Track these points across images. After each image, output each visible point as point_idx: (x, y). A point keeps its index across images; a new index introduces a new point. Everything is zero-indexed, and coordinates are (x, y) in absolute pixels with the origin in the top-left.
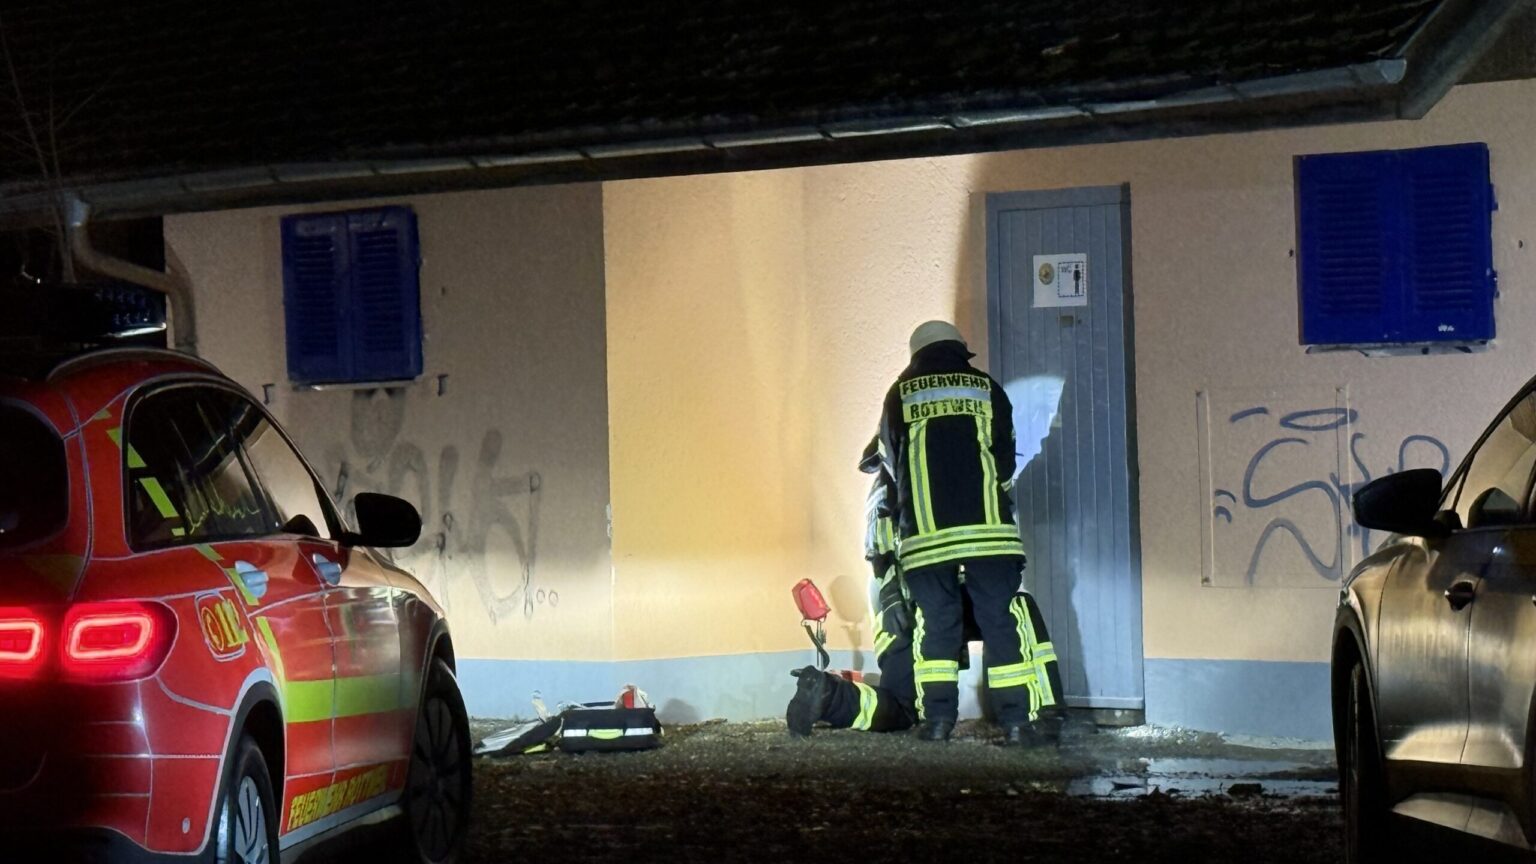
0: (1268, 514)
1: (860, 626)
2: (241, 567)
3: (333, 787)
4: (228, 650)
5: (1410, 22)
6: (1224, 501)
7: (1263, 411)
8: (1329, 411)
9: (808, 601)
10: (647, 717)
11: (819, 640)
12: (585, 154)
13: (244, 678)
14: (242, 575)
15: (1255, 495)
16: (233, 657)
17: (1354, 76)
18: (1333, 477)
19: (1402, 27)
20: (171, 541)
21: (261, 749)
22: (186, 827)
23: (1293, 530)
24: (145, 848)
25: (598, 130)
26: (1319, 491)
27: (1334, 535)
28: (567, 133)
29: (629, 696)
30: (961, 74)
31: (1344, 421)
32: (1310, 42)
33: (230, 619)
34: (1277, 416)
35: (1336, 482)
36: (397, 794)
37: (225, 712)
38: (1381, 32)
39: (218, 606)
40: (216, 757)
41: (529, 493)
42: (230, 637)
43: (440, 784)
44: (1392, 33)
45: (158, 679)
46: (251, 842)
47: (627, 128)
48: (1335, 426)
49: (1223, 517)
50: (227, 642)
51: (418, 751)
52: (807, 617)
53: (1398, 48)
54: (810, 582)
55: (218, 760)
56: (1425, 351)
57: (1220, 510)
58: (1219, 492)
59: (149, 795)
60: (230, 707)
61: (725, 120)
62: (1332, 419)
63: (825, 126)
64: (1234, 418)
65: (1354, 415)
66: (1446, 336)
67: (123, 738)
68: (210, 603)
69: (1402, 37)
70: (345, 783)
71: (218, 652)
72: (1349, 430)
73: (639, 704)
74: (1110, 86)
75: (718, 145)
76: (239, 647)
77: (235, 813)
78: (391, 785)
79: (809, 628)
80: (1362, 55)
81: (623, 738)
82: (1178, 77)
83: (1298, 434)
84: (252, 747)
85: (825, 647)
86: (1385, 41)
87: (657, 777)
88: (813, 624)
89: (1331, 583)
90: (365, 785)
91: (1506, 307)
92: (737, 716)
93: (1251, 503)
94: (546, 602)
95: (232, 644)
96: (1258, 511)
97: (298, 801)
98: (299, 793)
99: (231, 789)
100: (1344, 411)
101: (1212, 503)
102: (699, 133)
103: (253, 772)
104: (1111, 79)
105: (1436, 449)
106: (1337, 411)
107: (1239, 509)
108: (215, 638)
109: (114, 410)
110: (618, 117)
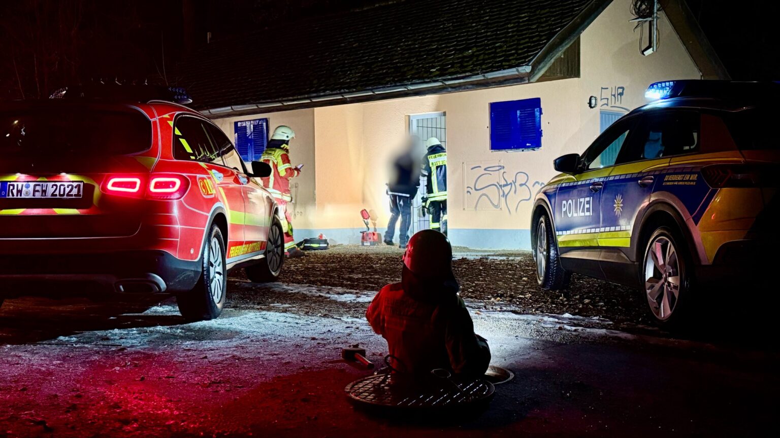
0: (480, 192)
1: (376, 222)
2: (214, 171)
3: (244, 246)
4: (208, 194)
5: (532, 57)
6: (469, 189)
7: (480, 167)
8: (497, 166)
9: (364, 214)
10: (325, 242)
11: (367, 224)
12: (311, 100)
13: (213, 205)
14: (214, 174)
15: (477, 188)
16: (209, 197)
17: (518, 71)
18: (498, 183)
19: (530, 58)
20: (190, 159)
21: (219, 228)
22: (192, 251)
23: (487, 196)
24: (177, 258)
25: (315, 95)
26: (494, 186)
27: (498, 197)
28: (306, 96)
29: (321, 236)
30: (409, 77)
31: (501, 169)
32: (504, 63)
33: (210, 186)
34: (483, 168)
35: (498, 184)
36: (263, 251)
37: (207, 214)
38: (523, 60)
39: (205, 181)
40: (203, 229)
41: (295, 188)
42: (209, 190)
43: (276, 250)
44: (527, 60)
45: (183, 201)
46: (216, 259)
47: (322, 94)
48: (499, 170)
49: (469, 193)
50: (208, 192)
51: (269, 240)
52: (364, 218)
53: (529, 63)
54: (365, 210)
55: (204, 230)
56: (523, 151)
57: (468, 192)
58: (468, 187)
59: (179, 240)
60: (208, 212)
61: (347, 91)
62: (498, 168)
63: (374, 90)
64: (472, 169)
65: (503, 167)
66: (528, 147)
67: (169, 220)
68: (203, 179)
69: (530, 61)
70: (248, 245)
71: (205, 195)
72: (502, 171)
73: (324, 238)
74: (449, 77)
75: (345, 97)
76: (212, 194)
77: (210, 248)
78: (261, 248)
79: (364, 221)
80: (519, 65)
81: (319, 247)
82: (467, 74)
83: (489, 172)
84: (216, 229)
85: (368, 226)
86: (525, 62)
87: (330, 255)
88: (366, 220)
89: (497, 209)
90: (254, 247)
91: (543, 140)
92: (345, 243)
93: (476, 190)
94: (299, 214)
95: (210, 193)
96: (477, 192)
97: (232, 248)
98: (233, 246)
99: (209, 240)
100: (501, 166)
101: (466, 190)
102: (341, 94)
103: (217, 236)
104: (449, 76)
105: (525, 175)
106: (499, 166)
107: (472, 191)
108: (204, 190)
109: (172, 116)
110: (319, 91)
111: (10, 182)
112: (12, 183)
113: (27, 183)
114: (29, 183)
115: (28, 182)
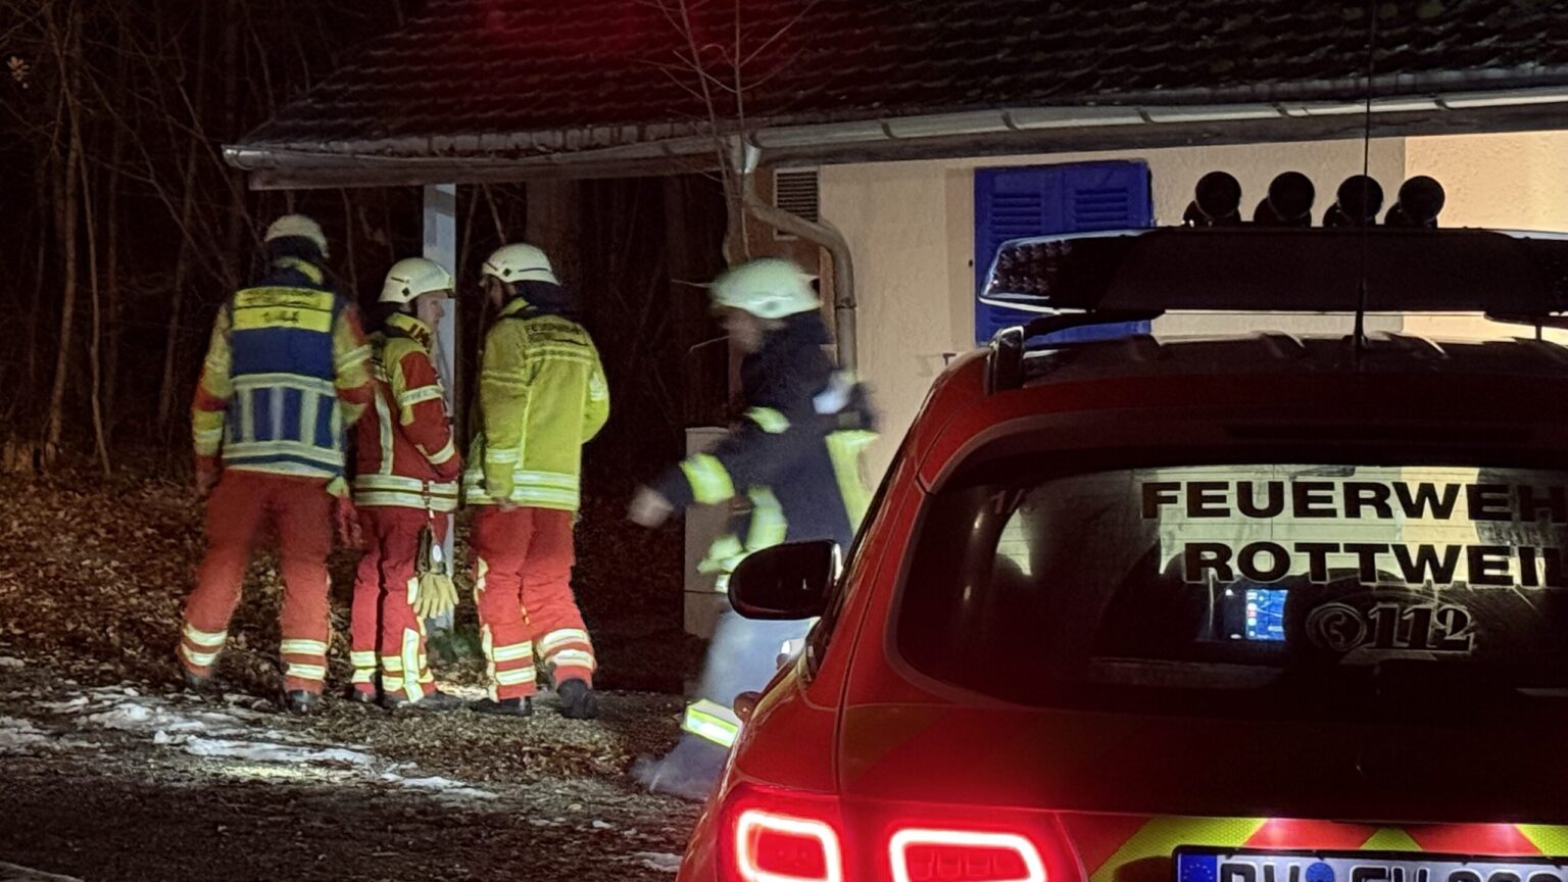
25: (1452, 75)
110: (1481, 58)
111: (1230, 852)
112: (1236, 860)
113: (1316, 860)
114: (1329, 861)
115: (1321, 854)
